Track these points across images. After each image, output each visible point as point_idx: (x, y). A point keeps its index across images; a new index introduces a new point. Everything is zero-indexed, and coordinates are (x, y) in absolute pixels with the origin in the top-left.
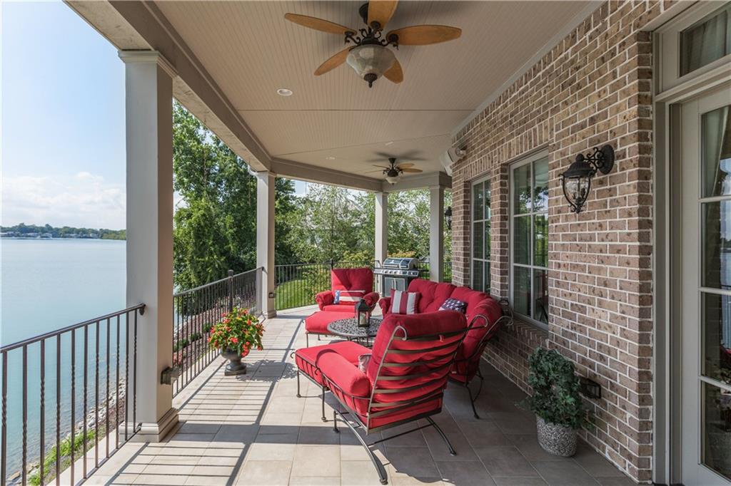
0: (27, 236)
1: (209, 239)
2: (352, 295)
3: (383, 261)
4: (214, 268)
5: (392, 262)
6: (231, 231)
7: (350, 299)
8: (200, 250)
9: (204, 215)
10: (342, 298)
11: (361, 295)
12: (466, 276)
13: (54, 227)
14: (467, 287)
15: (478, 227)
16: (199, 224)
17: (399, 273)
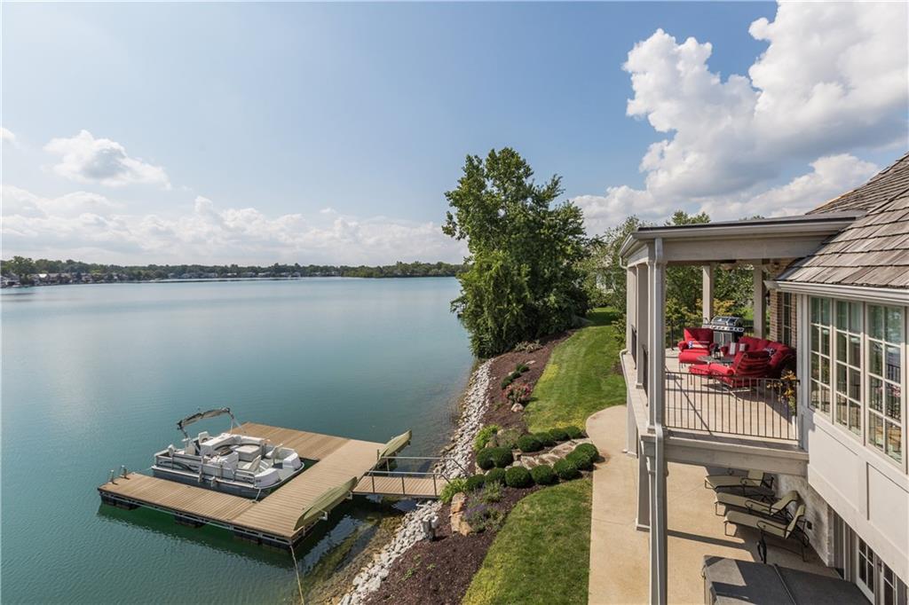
0: (281, 276)
1: (506, 287)
2: (701, 344)
3: (711, 319)
4: (512, 315)
5: (720, 320)
6: (526, 279)
7: (700, 346)
8: (498, 297)
9: (502, 266)
10: (694, 346)
11: (706, 344)
12: (779, 336)
13: (302, 266)
14: (780, 342)
15: (787, 309)
16: (498, 274)
17: (726, 329)
